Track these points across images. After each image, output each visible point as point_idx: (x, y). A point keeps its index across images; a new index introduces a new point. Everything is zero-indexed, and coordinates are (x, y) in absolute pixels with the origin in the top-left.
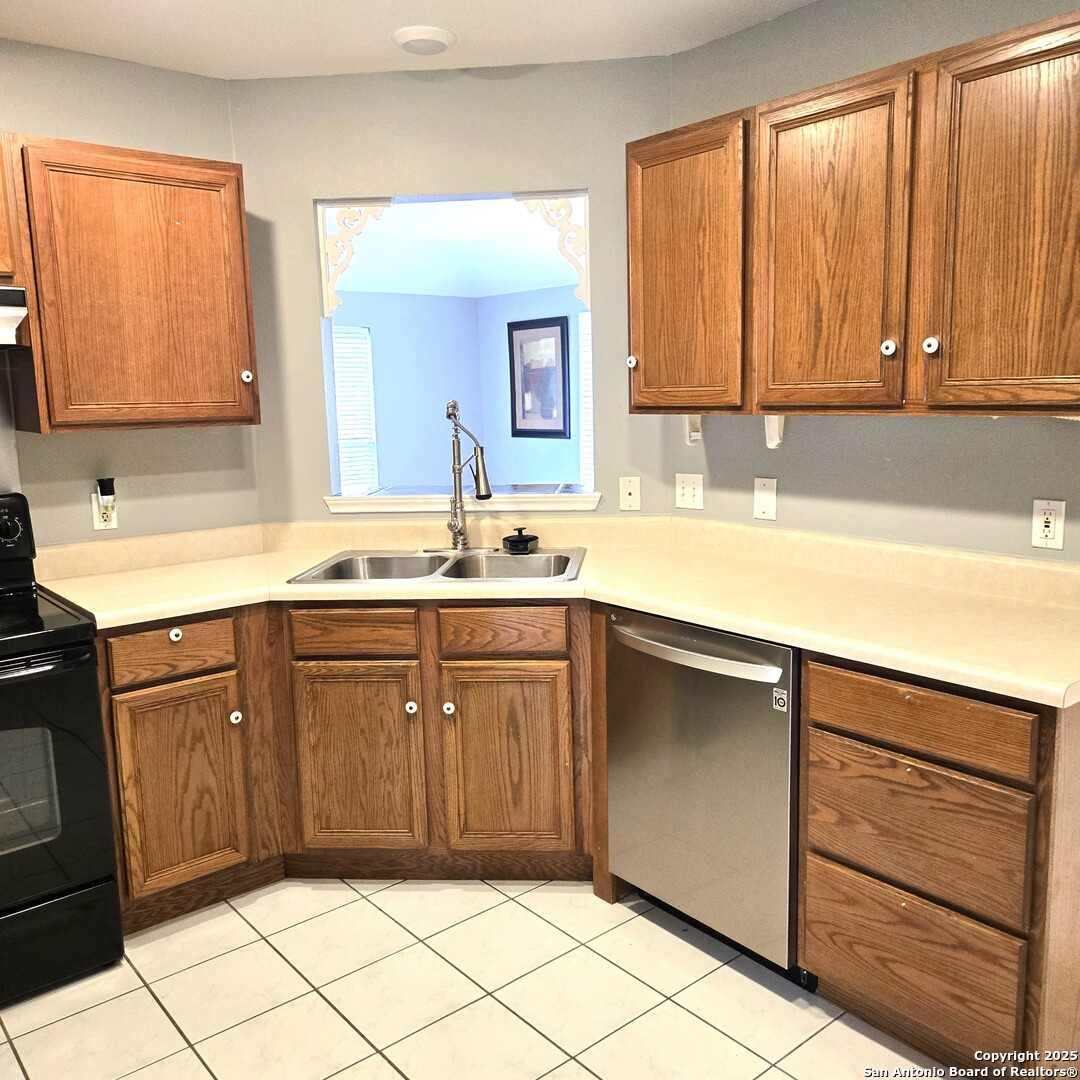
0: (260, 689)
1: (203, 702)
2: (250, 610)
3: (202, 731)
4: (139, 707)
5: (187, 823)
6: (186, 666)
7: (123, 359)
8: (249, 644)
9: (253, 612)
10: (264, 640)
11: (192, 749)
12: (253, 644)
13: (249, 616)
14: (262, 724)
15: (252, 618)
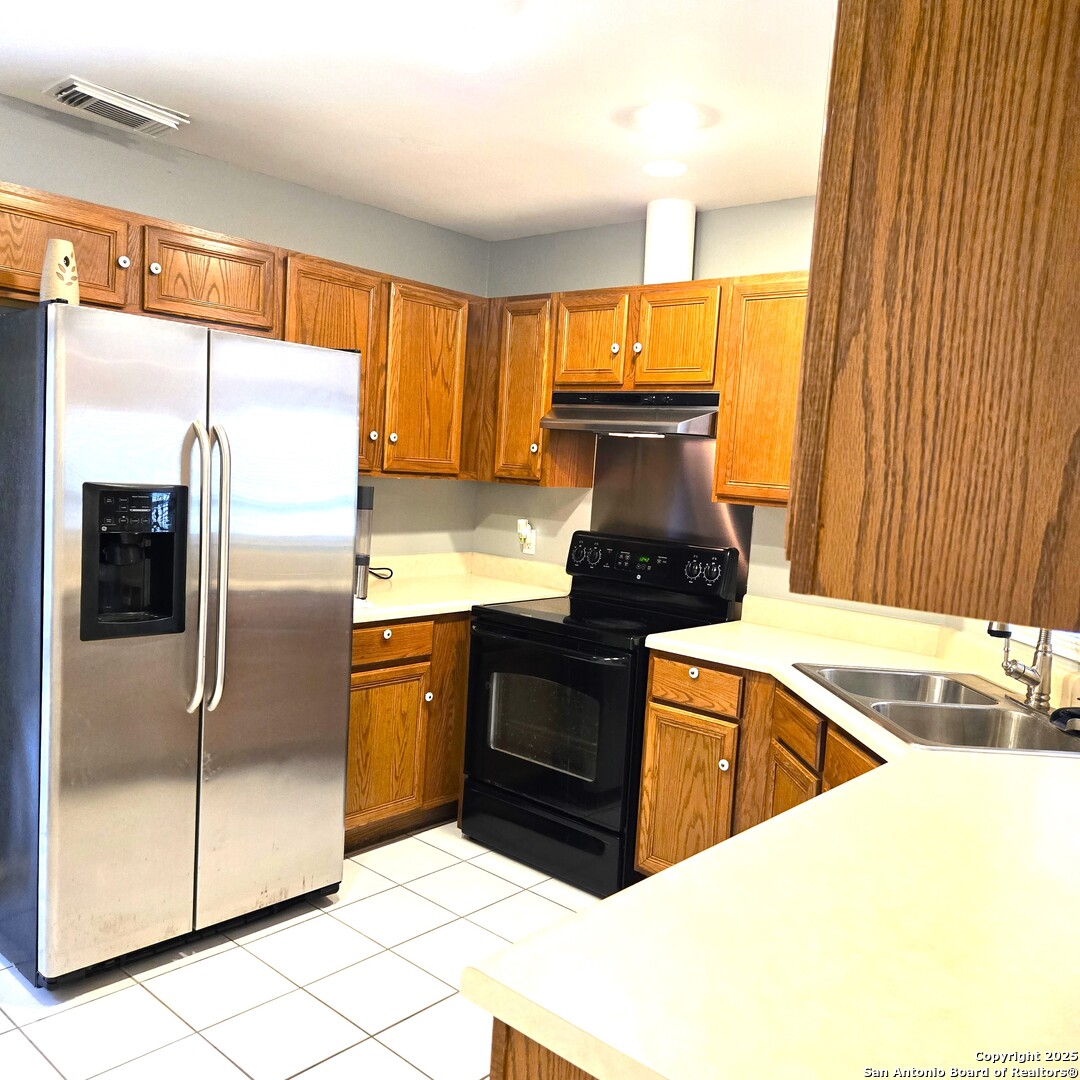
0: (758, 753)
1: (708, 740)
2: (760, 677)
3: (704, 763)
4: (663, 719)
5: (683, 834)
6: (698, 703)
7: (772, 447)
8: (755, 708)
9: (762, 680)
10: (768, 710)
11: (695, 775)
12: (759, 708)
13: (759, 682)
14: (755, 786)
15: (761, 685)
